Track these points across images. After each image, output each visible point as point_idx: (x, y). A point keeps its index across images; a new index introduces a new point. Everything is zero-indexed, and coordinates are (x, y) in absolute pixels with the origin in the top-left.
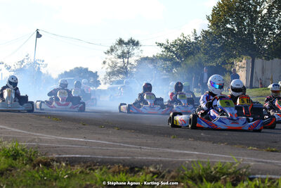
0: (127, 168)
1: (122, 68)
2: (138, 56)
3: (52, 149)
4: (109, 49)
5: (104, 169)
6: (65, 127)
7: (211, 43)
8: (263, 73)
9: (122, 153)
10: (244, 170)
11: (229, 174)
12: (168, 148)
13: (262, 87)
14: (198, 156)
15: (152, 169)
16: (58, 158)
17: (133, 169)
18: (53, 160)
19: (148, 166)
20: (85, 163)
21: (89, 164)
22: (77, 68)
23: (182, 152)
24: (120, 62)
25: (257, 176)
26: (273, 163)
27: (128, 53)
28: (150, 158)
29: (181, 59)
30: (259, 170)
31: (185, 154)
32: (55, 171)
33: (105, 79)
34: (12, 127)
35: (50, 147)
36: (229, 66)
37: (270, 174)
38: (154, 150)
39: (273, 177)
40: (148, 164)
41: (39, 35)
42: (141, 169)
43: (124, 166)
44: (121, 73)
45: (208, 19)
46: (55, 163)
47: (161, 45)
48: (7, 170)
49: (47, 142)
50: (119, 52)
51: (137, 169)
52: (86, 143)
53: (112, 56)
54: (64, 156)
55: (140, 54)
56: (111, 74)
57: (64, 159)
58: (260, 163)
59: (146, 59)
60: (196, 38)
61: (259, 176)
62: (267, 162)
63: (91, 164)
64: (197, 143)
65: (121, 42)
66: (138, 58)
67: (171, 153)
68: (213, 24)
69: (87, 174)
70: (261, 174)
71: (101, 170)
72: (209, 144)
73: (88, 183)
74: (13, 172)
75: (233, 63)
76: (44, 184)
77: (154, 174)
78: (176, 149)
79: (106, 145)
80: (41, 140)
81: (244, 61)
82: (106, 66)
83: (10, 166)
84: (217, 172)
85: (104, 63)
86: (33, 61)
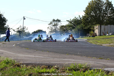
0: (47, 66)
1: (55, 30)
2: (60, 25)
3: (22, 60)
4: (50, 23)
5: (38, 67)
6: (30, 51)
7: (86, 20)
8: (104, 30)
9: (46, 61)
10: (89, 66)
11: (83, 68)
12: (64, 58)
13: (104, 35)
14: (73, 61)
15: (56, 67)
16: (23, 63)
17: (49, 67)
18: (21, 64)
19: (54, 66)
20: (32, 65)
21: (33, 65)
22: (38, 30)
23: (68, 60)
24: (54, 28)
25: (93, 68)
26: (100, 64)
27: (57, 24)
28: (56, 62)
29: (75, 26)
30: (94, 66)
31: (69, 61)
32: (21, 68)
33: (49, 34)
34: (11, 52)
35: (21, 59)
36: (92, 28)
37: (98, 67)
38: (58, 59)
39: (99, 68)
40: (55, 65)
41: (24, 19)
42: (52, 66)
43: (46, 66)
44: (54, 31)
45: (84, 11)
46: (22, 65)
47: (68, 21)
48: (4, 68)
49: (20, 57)
50: (53, 24)
51: (51, 67)
52: (35, 57)
53: (51, 25)
54: (25, 62)
55: (61, 25)
56: (51, 32)
57: (25, 64)
58: (95, 64)
59: (63, 26)
60: (80, 18)
61: (94, 68)
62: (98, 63)
63: (34, 65)
64: (75, 56)
65: (54, 20)
66: (60, 26)
67: (64, 60)
68: (86, 13)
69: (32, 69)
70: (95, 68)
71: (37, 67)
72: (79, 57)
73: (32, 72)
74: (6, 68)
75: (93, 27)
76: (16, 73)
77: (56, 68)
78: (67, 59)
79: (42, 58)
80: (19, 57)
81: (97, 26)
82: (49, 29)
83: (5, 66)
84: (79, 67)
85: (48, 28)
86: (22, 28)
